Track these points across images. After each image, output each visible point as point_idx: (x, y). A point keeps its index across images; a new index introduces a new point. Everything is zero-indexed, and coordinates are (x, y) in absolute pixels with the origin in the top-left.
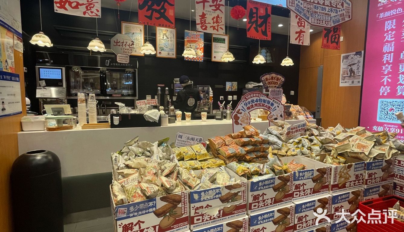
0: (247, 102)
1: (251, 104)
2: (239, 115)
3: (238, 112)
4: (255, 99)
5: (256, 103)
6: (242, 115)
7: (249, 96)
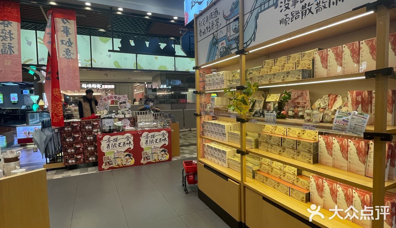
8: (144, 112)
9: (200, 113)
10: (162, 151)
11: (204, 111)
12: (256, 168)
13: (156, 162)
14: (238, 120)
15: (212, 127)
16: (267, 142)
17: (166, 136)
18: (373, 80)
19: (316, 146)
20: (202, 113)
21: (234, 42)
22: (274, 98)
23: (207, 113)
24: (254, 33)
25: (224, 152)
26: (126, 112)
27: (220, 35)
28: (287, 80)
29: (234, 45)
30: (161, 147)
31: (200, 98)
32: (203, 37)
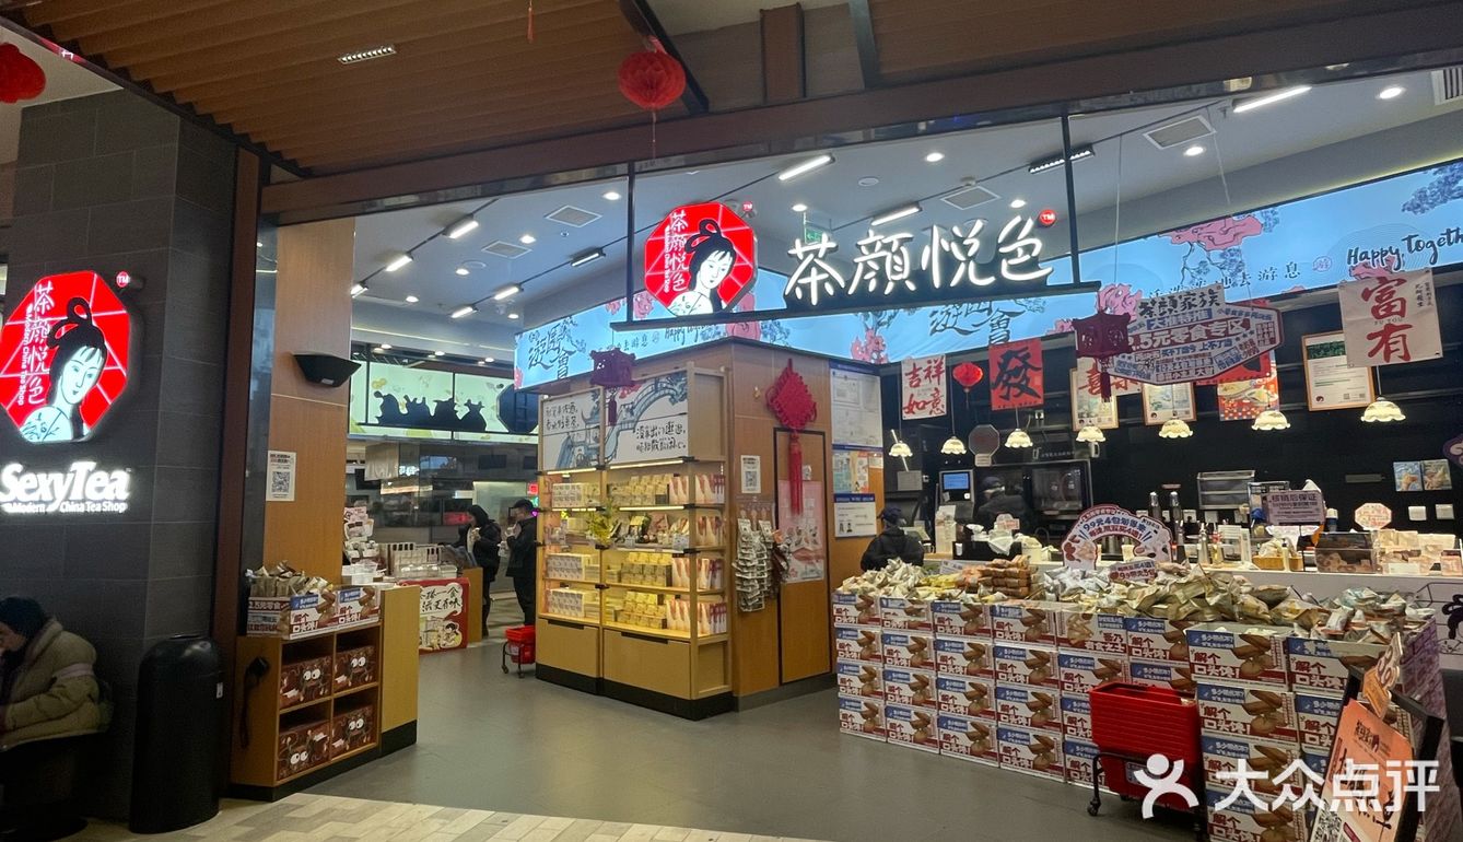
0: (1089, 523)
1: (1096, 527)
2: (1073, 545)
3: (1072, 540)
4: (1104, 517)
5: (1106, 525)
6: (1080, 544)
7: (1092, 514)
8: (406, 546)
9: (544, 542)
10: (447, 627)
11: (551, 539)
12: (618, 608)
13: (433, 651)
14: (598, 547)
15: (562, 562)
16: (629, 572)
17: (459, 595)
18: (687, 511)
19: (669, 568)
20: (547, 542)
21: (594, 451)
22: (638, 521)
23: (555, 542)
24: (615, 450)
25: (580, 596)
26: (364, 546)
27: (577, 439)
28: (645, 503)
29: (594, 457)
30: (446, 619)
31: (544, 519)
32: (552, 431)
